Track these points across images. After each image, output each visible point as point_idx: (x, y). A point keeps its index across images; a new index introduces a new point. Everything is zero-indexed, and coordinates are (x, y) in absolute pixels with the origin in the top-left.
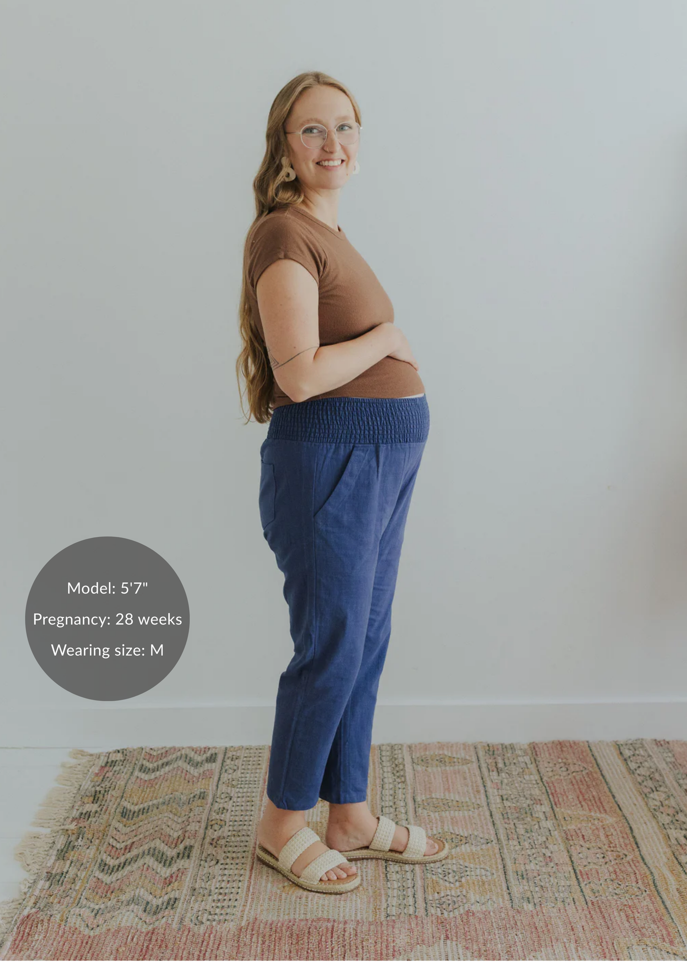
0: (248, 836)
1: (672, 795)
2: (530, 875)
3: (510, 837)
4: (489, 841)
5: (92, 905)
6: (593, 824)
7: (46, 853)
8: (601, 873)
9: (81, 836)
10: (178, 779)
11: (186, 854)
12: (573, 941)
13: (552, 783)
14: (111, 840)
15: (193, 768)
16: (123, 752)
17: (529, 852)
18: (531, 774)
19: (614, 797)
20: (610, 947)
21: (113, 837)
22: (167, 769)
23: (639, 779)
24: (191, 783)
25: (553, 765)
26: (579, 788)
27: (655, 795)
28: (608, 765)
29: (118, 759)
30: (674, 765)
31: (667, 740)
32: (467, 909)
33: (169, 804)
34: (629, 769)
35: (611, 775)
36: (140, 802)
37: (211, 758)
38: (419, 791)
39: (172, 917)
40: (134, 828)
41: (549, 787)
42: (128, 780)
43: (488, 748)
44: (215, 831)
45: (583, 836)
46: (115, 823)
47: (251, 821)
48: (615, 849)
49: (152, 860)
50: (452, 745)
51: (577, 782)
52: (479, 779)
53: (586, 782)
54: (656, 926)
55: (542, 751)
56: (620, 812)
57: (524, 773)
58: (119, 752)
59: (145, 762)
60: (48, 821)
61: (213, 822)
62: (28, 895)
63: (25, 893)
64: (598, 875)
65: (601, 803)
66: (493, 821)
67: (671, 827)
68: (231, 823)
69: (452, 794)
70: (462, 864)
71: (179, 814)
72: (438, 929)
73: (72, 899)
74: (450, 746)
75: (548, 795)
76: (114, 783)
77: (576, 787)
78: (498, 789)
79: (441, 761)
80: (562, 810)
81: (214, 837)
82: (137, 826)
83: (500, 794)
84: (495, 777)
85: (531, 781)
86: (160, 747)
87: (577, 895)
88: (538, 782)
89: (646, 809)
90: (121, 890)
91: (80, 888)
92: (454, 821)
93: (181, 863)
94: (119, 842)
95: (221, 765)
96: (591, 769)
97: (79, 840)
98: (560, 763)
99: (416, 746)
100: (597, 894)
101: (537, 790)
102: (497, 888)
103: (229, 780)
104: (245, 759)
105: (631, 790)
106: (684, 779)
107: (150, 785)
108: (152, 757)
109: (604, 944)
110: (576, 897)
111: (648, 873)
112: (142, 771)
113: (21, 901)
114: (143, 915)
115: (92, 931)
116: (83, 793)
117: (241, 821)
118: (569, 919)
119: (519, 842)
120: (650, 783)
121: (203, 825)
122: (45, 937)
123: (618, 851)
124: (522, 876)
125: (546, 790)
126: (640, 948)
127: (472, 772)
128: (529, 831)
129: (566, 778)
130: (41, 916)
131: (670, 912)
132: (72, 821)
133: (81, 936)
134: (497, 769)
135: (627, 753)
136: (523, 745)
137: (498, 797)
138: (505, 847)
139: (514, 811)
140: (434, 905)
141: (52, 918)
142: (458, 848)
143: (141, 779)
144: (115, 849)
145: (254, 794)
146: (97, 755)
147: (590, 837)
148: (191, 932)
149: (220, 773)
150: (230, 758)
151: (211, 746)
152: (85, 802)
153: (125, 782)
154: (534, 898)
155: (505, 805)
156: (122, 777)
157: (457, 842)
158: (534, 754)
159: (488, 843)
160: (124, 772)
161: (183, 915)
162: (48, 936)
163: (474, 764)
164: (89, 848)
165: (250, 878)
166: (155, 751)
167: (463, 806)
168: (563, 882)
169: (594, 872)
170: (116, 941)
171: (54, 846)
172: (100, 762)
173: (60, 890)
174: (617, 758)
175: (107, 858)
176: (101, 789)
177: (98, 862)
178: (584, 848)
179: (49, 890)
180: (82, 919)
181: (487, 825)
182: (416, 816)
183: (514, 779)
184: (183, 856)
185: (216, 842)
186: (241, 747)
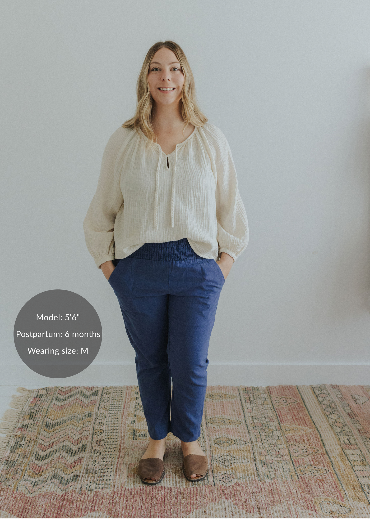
0: (116, 438)
1: (341, 416)
2: (268, 462)
3: (257, 440)
4: (246, 442)
5: (31, 479)
6: (301, 433)
7: (5, 448)
8: (306, 461)
9: (24, 439)
10: (77, 405)
11: (83, 449)
12: (291, 500)
13: (279, 409)
14: (41, 441)
15: (85, 399)
16: (46, 389)
17: (267, 449)
18: (268, 404)
19: (311, 417)
20: (311, 503)
21: (41, 440)
22: (71, 399)
23: (324, 407)
24: (84, 408)
25: (280, 399)
26: (293, 413)
27: (332, 416)
28: (308, 399)
29: (44, 393)
30: (342, 399)
31: (338, 385)
32: (235, 482)
33: (71, 420)
34: (318, 401)
35: (309, 404)
37: (95, 393)
38: (208, 414)
39: (76, 486)
40: (53, 434)
41: (278, 411)
42: (49, 406)
43: (245, 389)
44: (98, 436)
45: (296, 440)
47: (117, 430)
48: (312, 447)
49: (64, 452)
51: (292, 409)
52: (240, 406)
53: (297, 409)
54: (334, 491)
55: (273, 391)
56: (314, 425)
57: (264, 404)
58: (44, 389)
59: (58, 395)
60: (5, 429)
61: (97, 431)
64: (304, 462)
65: (305, 421)
66: (248, 431)
67: (341, 434)
68: (106, 431)
69: (226, 416)
70: (232, 455)
71: (77, 426)
72: (221, 493)
73: (20, 476)
74: (225, 388)
75: (277, 416)
76: (41, 408)
77: (291, 411)
78: (251, 413)
79: (220, 396)
80: (285, 425)
81: (98, 439)
82: (54, 432)
83: (252, 415)
84: (249, 406)
85: (268, 408)
86: (67, 386)
87: (293, 474)
88: (272, 409)
89: (327, 424)
90: (47, 470)
91: (24, 468)
92: (228, 431)
93: (80, 455)
94: (45, 442)
95: (100, 398)
96: (299, 401)
97: (23, 441)
98: (283, 398)
100: (303, 473)
101: (271, 413)
102: (251, 469)
103: (105, 406)
104: (114, 394)
105: (320, 413)
106: (347, 407)
107: (61, 409)
108: (63, 392)
109: (307, 501)
110: (292, 475)
111: (330, 462)
112: (57, 400)
114: (60, 486)
115: (32, 494)
116: (24, 414)
117: (112, 430)
118: (289, 487)
119: (262, 443)
120: (329, 409)
121: (91, 432)
122: (5, 498)
123: (314, 448)
124: (264, 462)
125: (276, 413)
126: (326, 503)
127: (237, 403)
129: (286, 406)
130: (3, 486)
131: (341, 482)
132: (18, 430)
133: (25, 497)
134: (250, 401)
135: (318, 392)
136: (263, 387)
137: (250, 417)
138: (255, 446)
139: (259, 425)
140: (218, 479)
141: (9, 487)
142: (230, 446)
143: (56, 405)
144: (43, 446)
145: (118, 414)
146: (32, 391)
147: (299, 440)
148: (86, 495)
149: (100, 402)
150: (106, 394)
151: (95, 386)
152: (25, 419)
153: (47, 407)
154: (270, 475)
155: (255, 422)
156: (46, 404)
157: (230, 443)
158: (269, 393)
159: (246, 444)
160: (47, 401)
161: (82, 485)
162: (7, 497)
163: (238, 398)
164: (29, 446)
165: (117, 463)
166: (64, 389)
167: (232, 423)
168: (286, 466)
169: (301, 460)
170: (45, 500)
171: (9, 445)
172: (34, 395)
173: (12, 470)
174: (312, 395)
175: (39, 451)
176: (34, 411)
177: (34, 453)
178: (296, 447)
179: (7, 470)
180: (26, 487)
181: (245, 433)
182: (207, 428)
183: (259, 407)
184: (82, 451)
185: (99, 443)
186: (111, 387)
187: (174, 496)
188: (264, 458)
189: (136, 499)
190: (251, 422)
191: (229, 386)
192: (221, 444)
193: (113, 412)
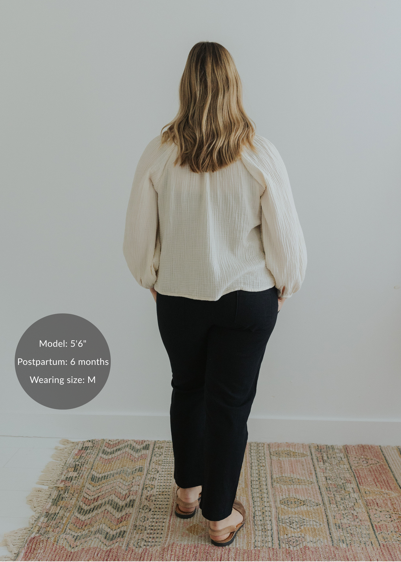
0: (169, 495)
2: (344, 526)
3: (331, 502)
5: (73, 533)
6: (383, 497)
7: (46, 500)
8: (389, 527)
9: (67, 491)
10: (125, 458)
11: (131, 504)
13: (358, 470)
14: (85, 494)
15: (135, 453)
16: (92, 441)
17: (343, 512)
18: (344, 465)
19: (396, 480)
21: (86, 493)
22: (119, 452)
24: (133, 462)
25: (358, 459)
26: (375, 474)
28: (393, 460)
29: (89, 446)
32: (304, 545)
33: (120, 474)
35: (395, 467)
36: (102, 472)
37: (146, 447)
38: (274, 472)
39: (122, 542)
40: (99, 488)
41: (356, 473)
42: (95, 459)
43: (317, 447)
44: (148, 491)
45: (377, 503)
46: (87, 485)
47: (170, 486)
48: (397, 513)
49: (110, 507)
50: (295, 444)
51: (373, 470)
52: (312, 466)
53: (379, 471)
55: (351, 451)
56: (400, 490)
57: (340, 464)
58: (90, 441)
59: (105, 448)
60: (47, 481)
61: (147, 486)
62: (34, 526)
63: (33, 524)
64: (387, 528)
65: (389, 484)
66: (321, 492)
68: (158, 487)
69: (295, 475)
70: (301, 517)
71: (126, 480)
72: (287, 557)
73: (61, 529)
74: (294, 445)
75: (355, 478)
76: (87, 460)
77: (373, 473)
79: (288, 454)
80: (364, 487)
81: (148, 495)
82: (101, 486)
83: (325, 476)
84: (322, 465)
85: (345, 468)
86: (115, 439)
87: (374, 540)
88: (349, 469)
90: (91, 525)
91: (66, 522)
92: (296, 491)
93: (128, 510)
94: (90, 496)
95: (152, 452)
96: (382, 463)
97: (66, 494)
98: (363, 458)
99: (272, 444)
100: (386, 540)
101: (348, 475)
102: (323, 533)
103: (157, 460)
104: (167, 448)
107: (108, 462)
108: (110, 445)
110: (373, 541)
112: (104, 453)
113: (30, 529)
114: (105, 541)
115: (73, 549)
116: (68, 466)
117: (164, 486)
118: (368, 555)
119: (337, 506)
121: (141, 487)
122: (44, 551)
123: (399, 514)
124: (339, 526)
125: (354, 474)
127: (307, 462)
128: (343, 499)
129: (366, 467)
130: (42, 538)
132: (61, 482)
133: (66, 552)
134: (323, 460)
136: (339, 446)
137: (323, 477)
138: (328, 508)
139: (334, 487)
140: (284, 542)
141: (49, 539)
142: (299, 507)
143: (103, 458)
144: (87, 500)
146: (76, 443)
147: (381, 504)
148: (133, 552)
149: (151, 456)
150: (158, 448)
151: (146, 440)
152: (69, 471)
153: (94, 460)
154: (346, 540)
155: (328, 483)
156: (92, 456)
157: (298, 503)
158: (346, 452)
159: (317, 505)
160: (93, 454)
161: (129, 541)
162: (46, 550)
163: (309, 457)
164: (72, 499)
165: (170, 521)
166: (112, 441)
167: (302, 482)
168: (365, 531)
169: (384, 526)
170: (88, 556)
171: (51, 497)
172: (79, 447)
173: (53, 523)
174: (398, 457)
175: (83, 505)
176: (79, 463)
177: (77, 507)
178: (378, 511)
179: (47, 523)
180: (67, 541)
181: (316, 494)
182: (273, 487)
183: (334, 467)
184: (129, 506)
185: (149, 498)
186: (164, 441)
187: (232, 557)
188: (339, 522)
189: (189, 558)
190: (324, 483)
191: (298, 444)
192: (288, 505)
193: (167, 467)
